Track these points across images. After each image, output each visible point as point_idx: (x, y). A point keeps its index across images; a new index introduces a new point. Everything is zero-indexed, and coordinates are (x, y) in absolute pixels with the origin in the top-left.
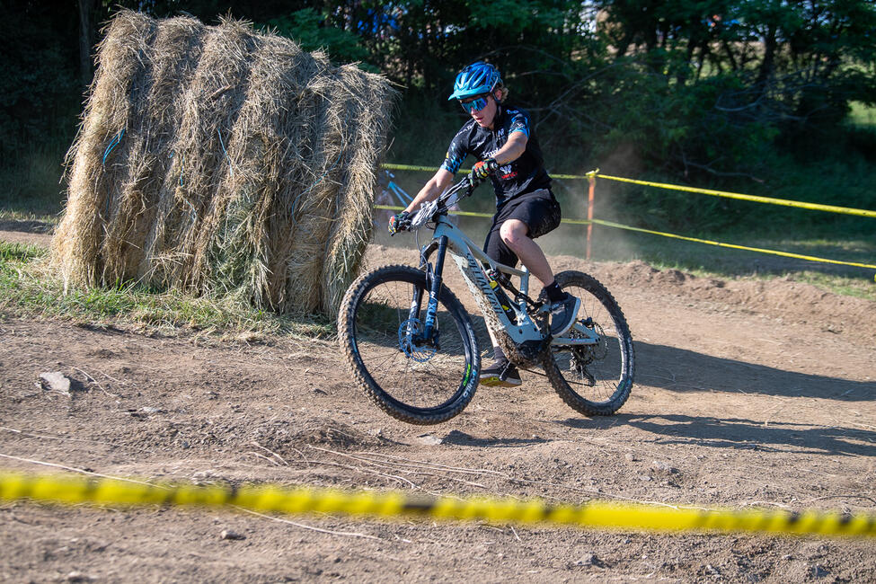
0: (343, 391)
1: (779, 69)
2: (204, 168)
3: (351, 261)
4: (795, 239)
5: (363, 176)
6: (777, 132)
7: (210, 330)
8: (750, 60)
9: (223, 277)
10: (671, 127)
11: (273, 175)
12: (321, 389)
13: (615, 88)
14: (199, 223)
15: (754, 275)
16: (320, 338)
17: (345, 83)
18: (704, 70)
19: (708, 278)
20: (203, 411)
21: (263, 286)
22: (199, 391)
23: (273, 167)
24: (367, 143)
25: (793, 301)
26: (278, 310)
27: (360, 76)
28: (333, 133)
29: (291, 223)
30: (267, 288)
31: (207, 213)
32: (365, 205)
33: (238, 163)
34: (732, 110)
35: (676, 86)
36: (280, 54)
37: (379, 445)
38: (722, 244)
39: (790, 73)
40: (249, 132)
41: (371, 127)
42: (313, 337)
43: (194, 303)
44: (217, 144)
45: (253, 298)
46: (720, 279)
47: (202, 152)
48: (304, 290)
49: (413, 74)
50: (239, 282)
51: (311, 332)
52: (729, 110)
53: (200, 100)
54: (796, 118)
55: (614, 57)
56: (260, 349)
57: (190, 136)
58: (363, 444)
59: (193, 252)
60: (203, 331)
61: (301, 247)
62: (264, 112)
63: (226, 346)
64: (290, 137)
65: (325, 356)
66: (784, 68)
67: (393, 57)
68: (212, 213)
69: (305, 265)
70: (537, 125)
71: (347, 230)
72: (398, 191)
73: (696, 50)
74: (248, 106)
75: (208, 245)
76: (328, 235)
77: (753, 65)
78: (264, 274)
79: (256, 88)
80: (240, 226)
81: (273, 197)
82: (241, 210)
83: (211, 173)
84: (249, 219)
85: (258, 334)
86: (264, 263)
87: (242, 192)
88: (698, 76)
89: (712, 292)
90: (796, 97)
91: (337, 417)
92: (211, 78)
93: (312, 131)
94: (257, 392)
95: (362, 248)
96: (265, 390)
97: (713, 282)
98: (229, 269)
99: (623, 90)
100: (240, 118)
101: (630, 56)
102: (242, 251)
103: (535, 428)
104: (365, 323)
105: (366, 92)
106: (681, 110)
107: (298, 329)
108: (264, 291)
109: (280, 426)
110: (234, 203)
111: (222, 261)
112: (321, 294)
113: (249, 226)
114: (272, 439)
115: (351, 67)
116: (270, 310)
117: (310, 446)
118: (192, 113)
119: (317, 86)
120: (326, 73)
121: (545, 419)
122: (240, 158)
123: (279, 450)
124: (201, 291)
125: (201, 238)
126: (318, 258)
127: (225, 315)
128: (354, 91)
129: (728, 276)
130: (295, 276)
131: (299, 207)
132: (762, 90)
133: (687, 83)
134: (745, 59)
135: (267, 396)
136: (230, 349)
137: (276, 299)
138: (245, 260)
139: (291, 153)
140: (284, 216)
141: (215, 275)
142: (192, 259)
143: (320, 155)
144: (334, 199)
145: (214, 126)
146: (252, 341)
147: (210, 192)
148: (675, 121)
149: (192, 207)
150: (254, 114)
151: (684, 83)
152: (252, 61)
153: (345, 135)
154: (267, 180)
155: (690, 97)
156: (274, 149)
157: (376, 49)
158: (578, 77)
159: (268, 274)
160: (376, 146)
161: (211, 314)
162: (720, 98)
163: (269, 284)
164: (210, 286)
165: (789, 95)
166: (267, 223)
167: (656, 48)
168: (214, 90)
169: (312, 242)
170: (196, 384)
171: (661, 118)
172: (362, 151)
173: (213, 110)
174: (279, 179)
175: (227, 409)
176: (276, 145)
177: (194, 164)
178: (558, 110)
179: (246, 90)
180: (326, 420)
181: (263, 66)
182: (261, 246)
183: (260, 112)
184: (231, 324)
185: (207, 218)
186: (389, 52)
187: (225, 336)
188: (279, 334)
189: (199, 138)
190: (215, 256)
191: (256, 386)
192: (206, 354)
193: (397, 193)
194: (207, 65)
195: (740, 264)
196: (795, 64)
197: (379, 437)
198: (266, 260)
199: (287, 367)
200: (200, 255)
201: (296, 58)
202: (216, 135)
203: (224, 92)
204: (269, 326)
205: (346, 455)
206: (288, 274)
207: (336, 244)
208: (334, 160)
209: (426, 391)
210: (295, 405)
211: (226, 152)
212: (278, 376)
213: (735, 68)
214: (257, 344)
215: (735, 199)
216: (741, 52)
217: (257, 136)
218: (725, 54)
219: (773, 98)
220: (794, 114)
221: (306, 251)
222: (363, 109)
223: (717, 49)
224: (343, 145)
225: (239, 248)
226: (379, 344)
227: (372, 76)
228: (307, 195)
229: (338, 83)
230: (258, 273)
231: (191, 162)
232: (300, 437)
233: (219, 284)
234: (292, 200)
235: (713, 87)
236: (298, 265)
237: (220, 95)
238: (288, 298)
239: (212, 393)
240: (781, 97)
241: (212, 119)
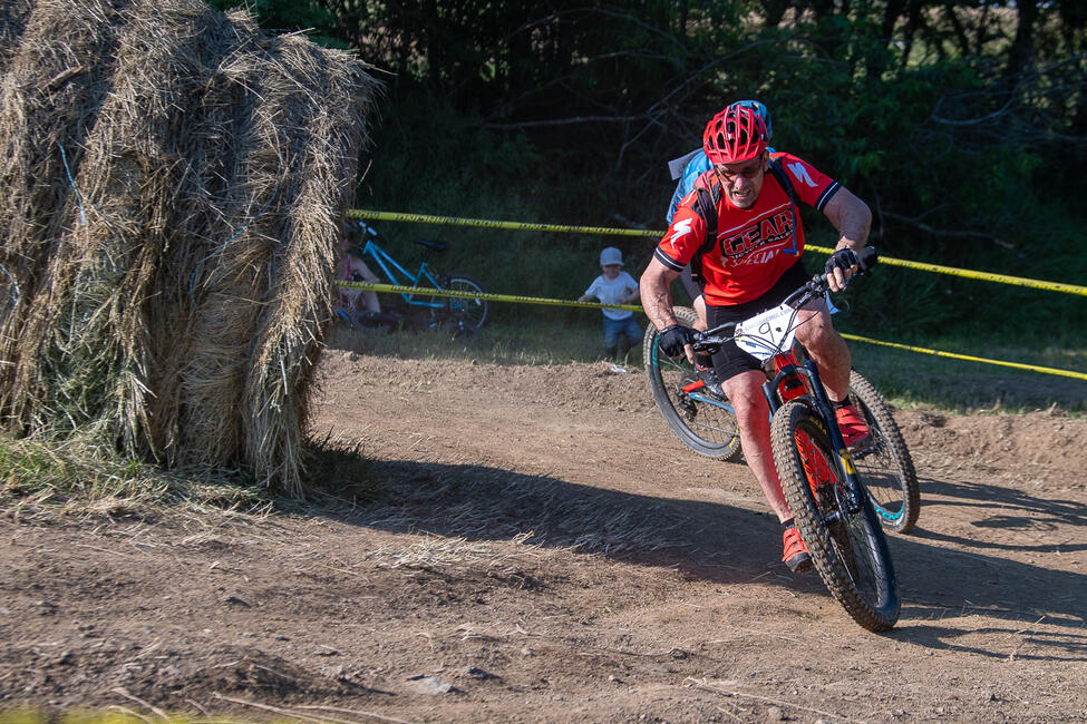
0: (278, 600)
1: (1042, 53)
2: (34, 211)
3: (295, 375)
4: (1068, 346)
5: (317, 226)
6: (1038, 160)
7: (43, 495)
8: (993, 38)
9: (66, 402)
10: (855, 152)
11: (158, 224)
12: (240, 597)
13: (761, 84)
14: (25, 306)
15: (997, 406)
16: (239, 509)
17: (285, 65)
18: (913, 54)
19: (918, 411)
20: (29, 636)
21: (139, 419)
22: (22, 600)
23: (158, 210)
24: (323, 169)
25: (1062, 451)
26: (164, 461)
27: (313, 52)
28: (263, 151)
29: (188, 309)
30: (145, 421)
31: (38, 289)
32: (319, 277)
33: (95, 202)
34: (961, 123)
35: (866, 81)
36: (170, 13)
37: (340, 693)
38: (940, 353)
39: (1060, 61)
40: (115, 148)
41: (332, 142)
42: (226, 508)
43: (15, 448)
44: (58, 170)
45: (120, 440)
46: (936, 412)
47: (30, 181)
48: (211, 426)
49: (409, 54)
50: (96, 410)
51: (223, 499)
52: (955, 123)
53: (28, 91)
54: (1069, 138)
55: (759, 31)
56: (132, 528)
57: (10, 155)
58: (311, 692)
59: (14, 357)
60: (31, 497)
61: (206, 349)
62: (142, 113)
63: (71, 522)
64: (188, 157)
65: (249, 542)
66: (1050, 54)
67: (374, 24)
68: (49, 289)
69: (216, 381)
70: (624, 146)
71: (288, 322)
72: (383, 259)
73: (901, 21)
74: (113, 104)
75: (41, 345)
76: (255, 330)
77: (998, 46)
78: (139, 397)
79: (128, 71)
80: (98, 312)
81: (157, 263)
82: (99, 285)
83: (46, 220)
84: (114, 300)
85: (127, 502)
86: (141, 378)
87: (102, 254)
88: (905, 64)
89: (923, 436)
90: (1071, 103)
91: (266, 645)
92: (48, 53)
93: (227, 148)
94: (125, 602)
95: (315, 353)
96: (139, 598)
97: (926, 417)
98: (79, 388)
99: (774, 86)
100: (100, 124)
101: (787, 27)
102: (101, 356)
103: (615, 665)
104: (318, 483)
105: (322, 82)
106: (874, 122)
107: (200, 494)
108: (140, 428)
109: (165, 661)
110: (88, 273)
111: (67, 374)
112: (241, 433)
113: (113, 313)
114: (150, 682)
115: (295, 38)
116: (149, 460)
117: (218, 696)
118: (14, 114)
119: (236, 69)
120: (252, 47)
121: (631, 649)
122: (99, 192)
123: (163, 703)
124: (27, 427)
125: (29, 333)
126: (236, 369)
127: (70, 468)
128: (300, 78)
129: (952, 408)
130: (195, 401)
131: (203, 279)
132: (1011, 89)
133: (884, 77)
134: (983, 36)
135: (143, 609)
136: (78, 528)
137: (160, 440)
138: (106, 372)
139: (190, 186)
140: (176, 295)
141: (52, 399)
142: (12, 370)
143: (240, 189)
144: (264, 270)
145: (52, 137)
146: (118, 514)
147: (47, 251)
148: (862, 143)
149: (13, 277)
150: (124, 117)
151: (879, 76)
152: (120, 23)
153: (284, 155)
154: (146, 233)
155: (888, 102)
156: (158, 179)
157: (343, 9)
158: (696, 63)
159: (146, 395)
160: (340, 175)
161: (45, 467)
162: (940, 102)
163: (148, 415)
164: (44, 418)
165: (1057, 97)
166: (147, 309)
167: (832, 15)
168: (53, 74)
169: (226, 342)
170: (17, 589)
171: (839, 136)
172: (317, 183)
173: (51, 108)
174: (167, 231)
175: (72, 631)
176: (163, 172)
177: (18, 202)
178: (661, 119)
179: (112, 72)
180: (247, 650)
181: (142, 33)
182: (134, 348)
183: (134, 114)
184: (82, 485)
185: (40, 299)
186: (366, 15)
187: (71, 505)
188: (166, 501)
189: (26, 157)
190: (53, 364)
191: (122, 593)
192: (36, 536)
193: (380, 262)
194: (42, 30)
195: (973, 388)
196: (1070, 46)
197: (340, 680)
198: (144, 372)
199: (179, 560)
200: (27, 363)
201: (199, 20)
202: (56, 153)
203: (71, 77)
204: (147, 489)
205: (283, 711)
206: (182, 397)
207: (268, 345)
208: (266, 199)
209: (424, 601)
210: (192, 625)
211: (74, 184)
212: (162, 575)
213: (966, 52)
214: (126, 520)
215: (964, 279)
216: (977, 24)
217: (130, 156)
218: (951, 29)
219: (1031, 103)
220: (1067, 132)
221: (215, 356)
222: (317, 110)
223: (936, 18)
224: (282, 172)
225: (96, 352)
226: (343, 520)
227: (334, 54)
228: (217, 259)
229: (273, 64)
230: (131, 396)
231: (11, 199)
232: (202, 681)
233: (61, 414)
234: (191, 268)
235: (929, 85)
236: (200, 383)
237: (64, 82)
238: (182, 439)
239: (46, 604)
240: (1045, 102)
241: (50, 125)
